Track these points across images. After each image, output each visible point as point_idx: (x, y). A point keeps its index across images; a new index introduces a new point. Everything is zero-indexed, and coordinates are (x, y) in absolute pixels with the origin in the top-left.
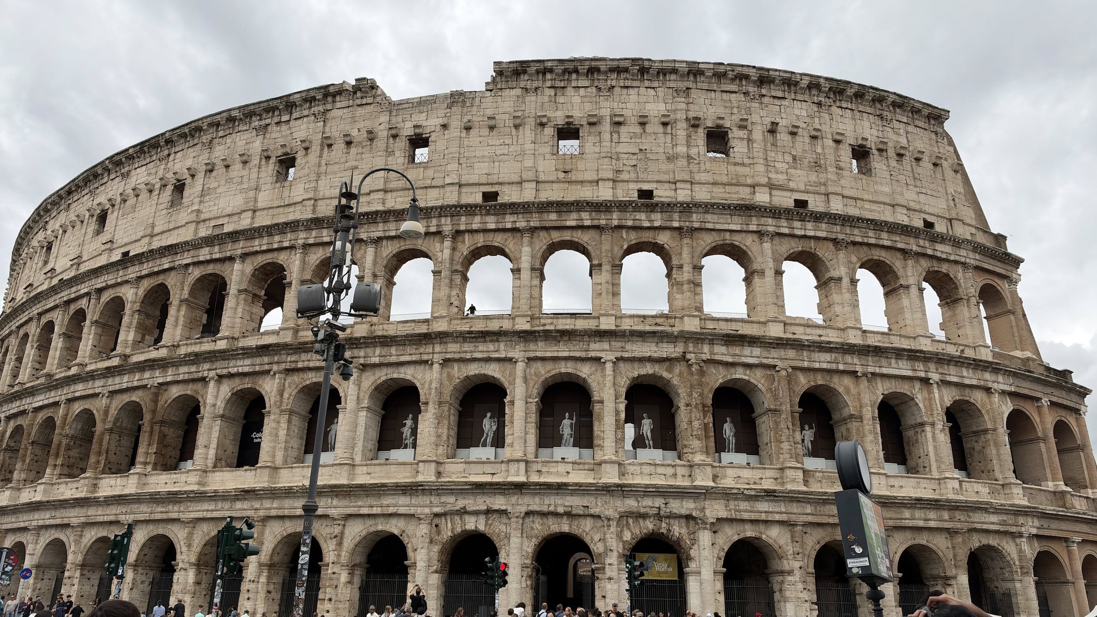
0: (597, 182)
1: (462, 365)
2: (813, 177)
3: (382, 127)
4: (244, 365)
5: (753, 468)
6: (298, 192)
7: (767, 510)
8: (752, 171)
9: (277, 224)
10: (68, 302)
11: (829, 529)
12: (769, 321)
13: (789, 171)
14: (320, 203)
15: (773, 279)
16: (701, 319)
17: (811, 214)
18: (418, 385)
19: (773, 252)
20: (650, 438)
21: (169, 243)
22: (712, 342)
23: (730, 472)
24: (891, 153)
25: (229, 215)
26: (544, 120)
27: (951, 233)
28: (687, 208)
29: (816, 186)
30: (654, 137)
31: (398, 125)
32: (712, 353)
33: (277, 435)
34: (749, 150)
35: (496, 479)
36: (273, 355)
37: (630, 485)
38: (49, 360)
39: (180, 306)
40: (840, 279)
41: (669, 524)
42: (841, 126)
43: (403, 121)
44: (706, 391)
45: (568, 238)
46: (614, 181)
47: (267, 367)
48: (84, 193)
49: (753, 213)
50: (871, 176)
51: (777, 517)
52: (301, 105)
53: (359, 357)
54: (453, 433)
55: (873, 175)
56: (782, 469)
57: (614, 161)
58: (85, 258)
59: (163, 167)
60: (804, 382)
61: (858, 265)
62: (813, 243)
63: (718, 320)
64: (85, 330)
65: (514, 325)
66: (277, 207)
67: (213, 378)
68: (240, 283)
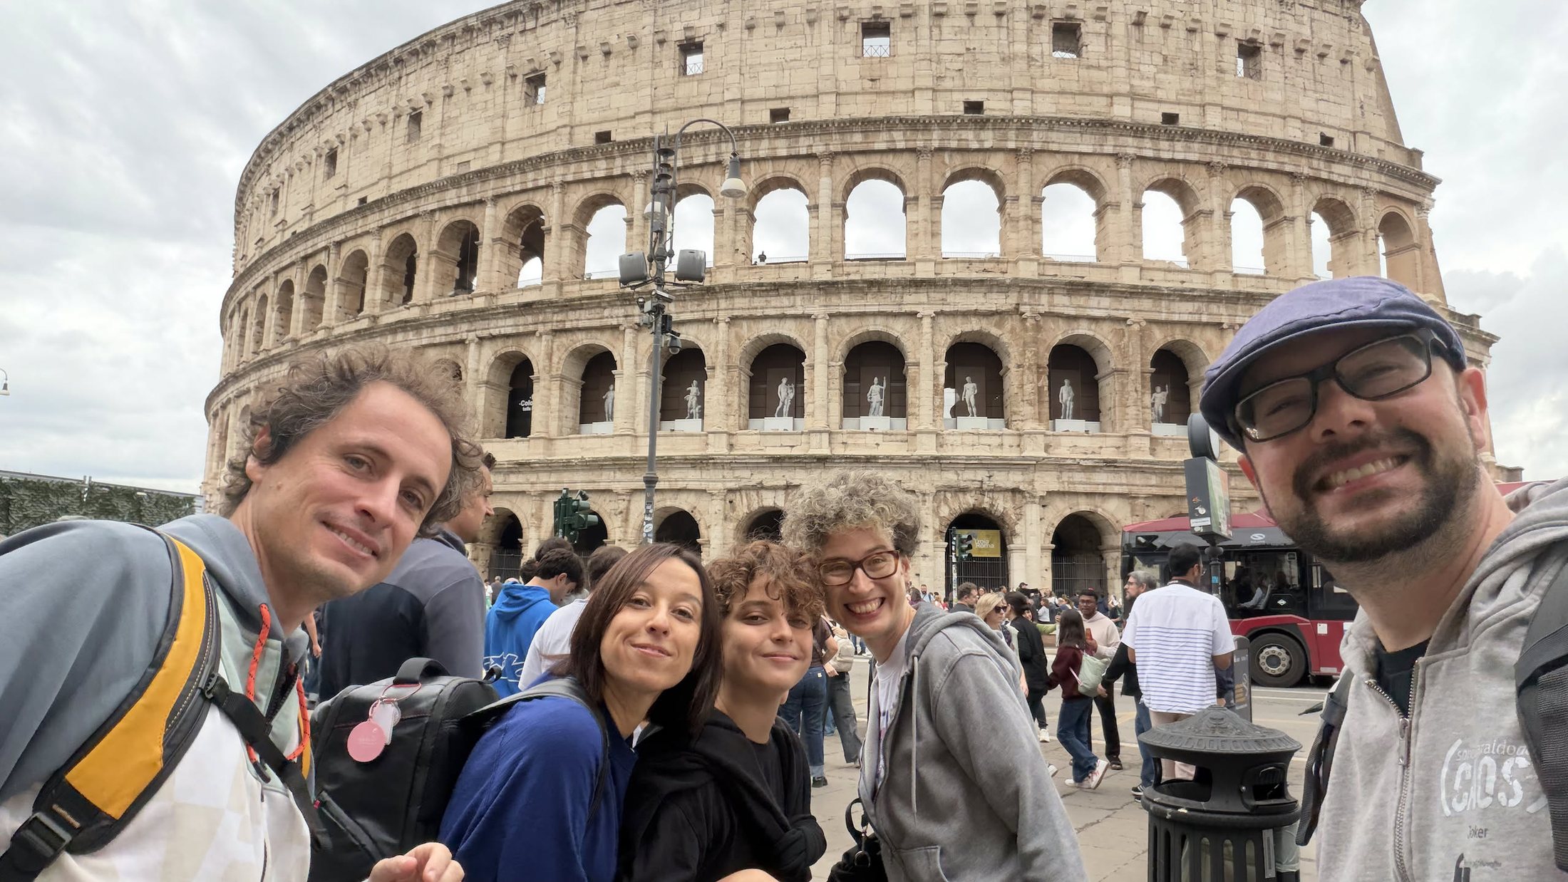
0: (913, 92)
1: (752, 323)
2: (1187, 84)
3: (646, 31)
4: (506, 326)
5: (1093, 436)
6: (551, 118)
7: (1104, 481)
8: (1110, 76)
9: (530, 159)
10: (306, 258)
11: (1175, 502)
12: (1122, 265)
13: (1158, 76)
14: (576, 130)
15: (1130, 214)
16: (1039, 264)
17: (1182, 132)
18: (702, 347)
19: (1132, 180)
20: (973, 404)
21: (410, 186)
22: (1051, 292)
23: (1066, 441)
24: (1289, 49)
25: (475, 150)
26: (846, 13)
27: (1353, 151)
28: (1025, 124)
29: (1190, 96)
30: (985, 32)
31: (665, 28)
32: (1051, 305)
33: (549, 404)
34: (1107, 49)
35: (795, 452)
36: (537, 314)
37: (948, 458)
38: (293, 324)
39: (429, 259)
40: (1211, 212)
41: (993, 499)
42: (1228, 14)
43: (671, 22)
44: (1042, 349)
45: (877, 165)
46: (934, 90)
47: (531, 328)
48: (307, 128)
49: (1109, 130)
50: (1259, 79)
51: (1117, 489)
52: (548, 7)
53: (633, 316)
54: (745, 401)
55: (1263, 78)
56: (1126, 437)
57: (934, 65)
58: (317, 206)
59: (394, 93)
60: (1159, 338)
61: (1235, 194)
62: (1181, 168)
63: (1061, 264)
64: (328, 289)
65: (812, 275)
66: (528, 138)
67: (473, 341)
68: (494, 230)
